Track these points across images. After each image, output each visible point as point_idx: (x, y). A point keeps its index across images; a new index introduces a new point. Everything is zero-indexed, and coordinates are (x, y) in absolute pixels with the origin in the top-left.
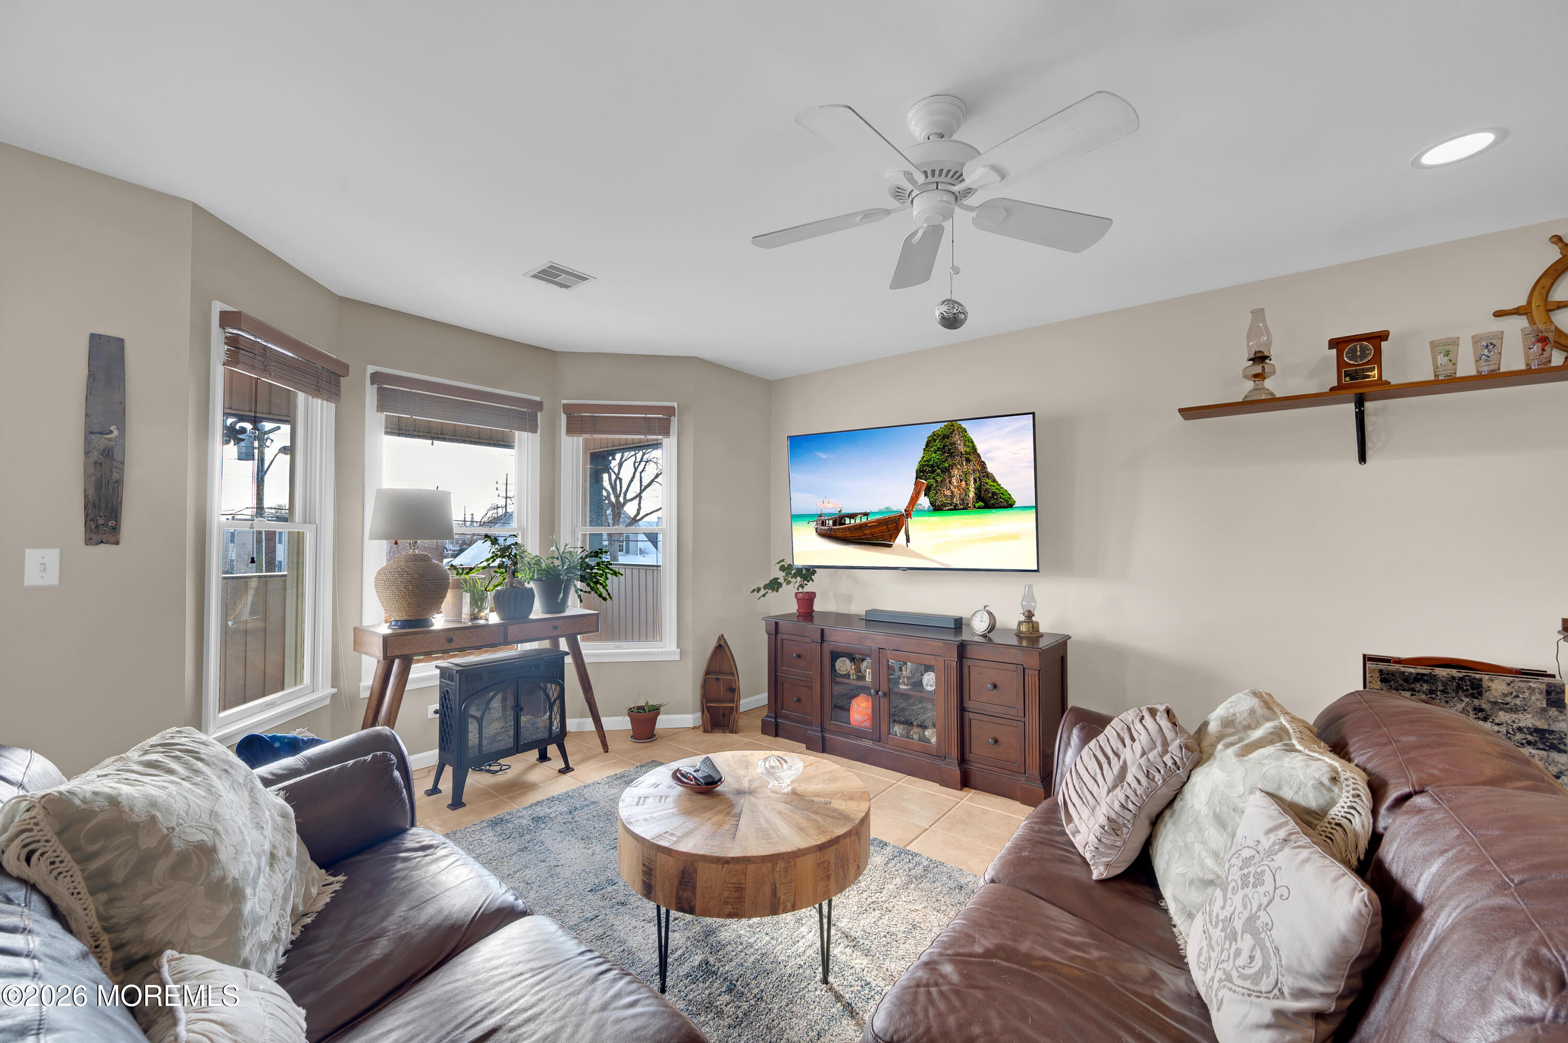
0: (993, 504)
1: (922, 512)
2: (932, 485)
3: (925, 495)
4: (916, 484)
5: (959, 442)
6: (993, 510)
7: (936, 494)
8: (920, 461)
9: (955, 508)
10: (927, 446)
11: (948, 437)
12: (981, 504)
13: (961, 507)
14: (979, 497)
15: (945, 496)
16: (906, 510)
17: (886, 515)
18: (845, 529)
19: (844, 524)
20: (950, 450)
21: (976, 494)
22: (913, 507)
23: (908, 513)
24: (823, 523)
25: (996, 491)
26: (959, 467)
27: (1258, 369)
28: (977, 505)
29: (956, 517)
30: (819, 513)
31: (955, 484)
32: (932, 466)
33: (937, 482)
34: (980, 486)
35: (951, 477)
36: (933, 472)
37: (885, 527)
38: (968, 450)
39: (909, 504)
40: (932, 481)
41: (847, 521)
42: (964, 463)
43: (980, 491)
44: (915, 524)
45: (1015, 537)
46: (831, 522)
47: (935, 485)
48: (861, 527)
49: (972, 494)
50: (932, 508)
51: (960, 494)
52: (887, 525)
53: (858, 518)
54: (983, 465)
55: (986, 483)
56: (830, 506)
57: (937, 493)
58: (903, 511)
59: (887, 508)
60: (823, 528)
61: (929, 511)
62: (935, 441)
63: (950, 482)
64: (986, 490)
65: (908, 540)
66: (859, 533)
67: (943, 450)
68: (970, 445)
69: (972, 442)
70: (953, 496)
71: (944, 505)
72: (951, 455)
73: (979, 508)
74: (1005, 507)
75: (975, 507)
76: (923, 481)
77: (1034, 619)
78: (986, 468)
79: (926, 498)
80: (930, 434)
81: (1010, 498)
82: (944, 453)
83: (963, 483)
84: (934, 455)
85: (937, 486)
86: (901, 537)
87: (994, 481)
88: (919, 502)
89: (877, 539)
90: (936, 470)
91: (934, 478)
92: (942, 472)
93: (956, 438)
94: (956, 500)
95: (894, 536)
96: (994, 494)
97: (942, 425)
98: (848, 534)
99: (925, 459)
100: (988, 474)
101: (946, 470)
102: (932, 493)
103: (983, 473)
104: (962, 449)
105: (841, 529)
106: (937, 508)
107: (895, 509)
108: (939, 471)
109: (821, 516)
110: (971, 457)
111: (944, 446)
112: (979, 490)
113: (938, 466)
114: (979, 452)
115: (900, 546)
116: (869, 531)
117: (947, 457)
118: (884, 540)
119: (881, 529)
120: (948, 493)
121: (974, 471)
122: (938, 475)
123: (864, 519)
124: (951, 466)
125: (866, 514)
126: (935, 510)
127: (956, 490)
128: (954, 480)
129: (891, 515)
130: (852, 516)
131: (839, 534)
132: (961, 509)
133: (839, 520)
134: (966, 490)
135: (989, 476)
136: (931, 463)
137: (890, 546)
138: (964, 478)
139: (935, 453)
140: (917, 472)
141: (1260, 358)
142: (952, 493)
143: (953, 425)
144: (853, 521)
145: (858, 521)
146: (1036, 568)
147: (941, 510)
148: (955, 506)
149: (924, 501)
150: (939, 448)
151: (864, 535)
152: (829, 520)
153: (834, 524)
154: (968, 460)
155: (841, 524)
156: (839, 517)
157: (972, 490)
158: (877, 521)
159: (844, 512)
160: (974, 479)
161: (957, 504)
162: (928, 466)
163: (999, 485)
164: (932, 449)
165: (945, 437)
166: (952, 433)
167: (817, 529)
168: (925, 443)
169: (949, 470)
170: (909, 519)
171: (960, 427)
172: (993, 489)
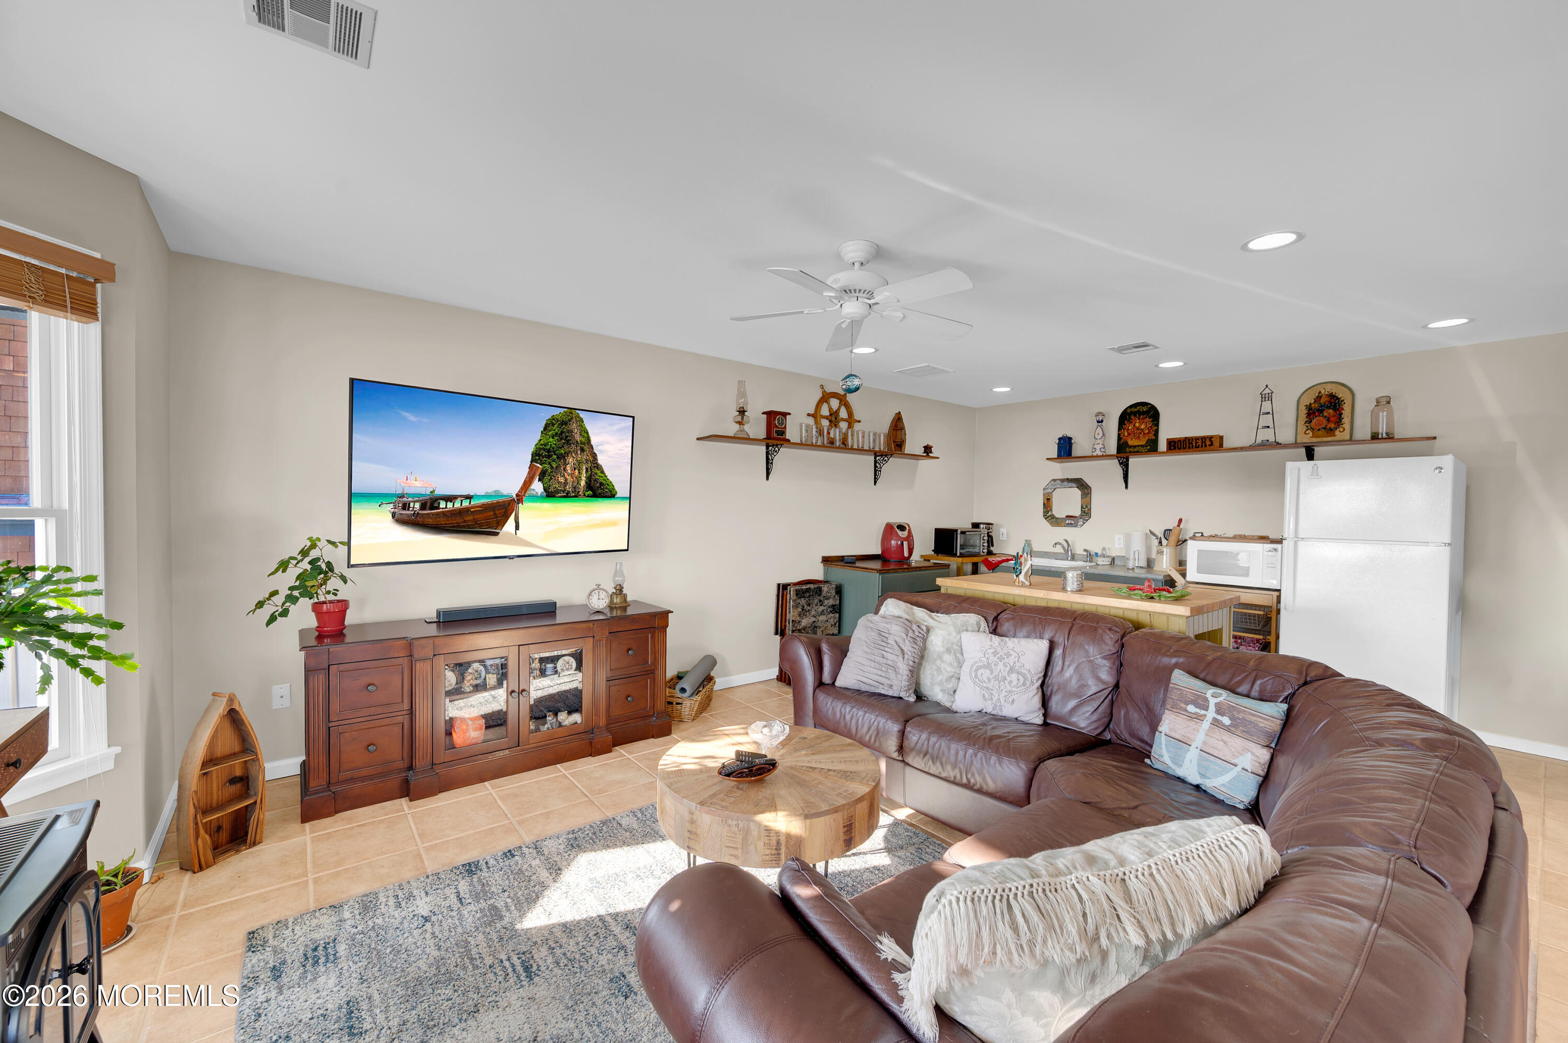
0: (600, 494)
1: (535, 498)
2: (547, 470)
3: (540, 480)
4: (531, 467)
5: (576, 430)
7: (550, 480)
8: (537, 444)
9: (567, 496)
10: (545, 428)
11: (566, 423)
12: (590, 492)
13: (571, 495)
14: (589, 486)
15: (559, 482)
16: (517, 495)
17: (495, 500)
18: (438, 514)
19: (438, 508)
20: (567, 437)
21: (586, 483)
22: (525, 492)
23: (520, 498)
24: (405, 506)
25: (603, 482)
26: (574, 455)
28: (587, 493)
29: (568, 504)
30: (399, 492)
31: (569, 471)
32: (549, 451)
33: (552, 467)
34: (591, 476)
35: (566, 464)
36: (549, 457)
37: (492, 513)
38: (583, 440)
39: (522, 488)
40: (547, 466)
41: (442, 504)
42: (579, 452)
43: (590, 481)
44: (526, 511)
46: (417, 506)
47: (549, 470)
48: (461, 512)
49: (583, 483)
50: (545, 494)
51: (573, 482)
52: (494, 511)
53: (458, 501)
54: (594, 456)
55: (596, 474)
56: (418, 484)
57: (552, 479)
58: (514, 496)
59: (495, 491)
60: (404, 512)
61: (542, 497)
62: (553, 425)
63: (565, 469)
64: (596, 480)
65: (517, 528)
66: (455, 520)
67: (560, 435)
68: (585, 435)
69: (587, 433)
70: (566, 483)
71: (557, 492)
72: (568, 442)
73: (588, 496)
74: (607, 497)
75: (584, 495)
76: (538, 465)
77: (624, 591)
78: (597, 459)
79: (540, 483)
80: (549, 417)
81: (614, 489)
82: (562, 439)
83: (577, 471)
84: (551, 440)
85: (552, 472)
86: (510, 525)
87: (603, 472)
88: (532, 487)
89: (481, 526)
90: (552, 456)
91: (549, 463)
92: (558, 458)
93: (574, 426)
94: (569, 488)
95: (501, 522)
96: (601, 484)
97: (562, 410)
98: (442, 521)
99: (542, 442)
100: (598, 465)
101: (562, 457)
102: (546, 478)
103: (594, 465)
104: (578, 438)
105: (433, 514)
106: (550, 494)
107: (505, 493)
108: (555, 457)
109: (402, 496)
110: (585, 448)
111: (562, 432)
112: (589, 479)
113: (554, 452)
114: (592, 443)
115: (508, 534)
116: (471, 518)
117: (564, 443)
118: (489, 528)
119: (484, 515)
120: (562, 480)
121: (587, 461)
122: (554, 461)
123: (466, 503)
124: (567, 454)
125: (469, 497)
126: (548, 496)
127: (569, 478)
128: (568, 468)
129: (500, 499)
130: (450, 499)
131: (430, 521)
132: (573, 497)
133: (431, 502)
134: (579, 479)
135: (598, 467)
136: (548, 447)
138: (577, 467)
139: (553, 438)
140: (532, 455)
142: (566, 480)
143: (571, 413)
144: (450, 505)
145: (457, 505)
147: (553, 496)
148: (567, 494)
149: (537, 487)
150: (556, 434)
151: (465, 521)
152: (414, 502)
153: (423, 507)
154: (582, 450)
155: (432, 508)
156: (430, 499)
157: (584, 478)
158: (483, 505)
159: (440, 492)
160: (587, 469)
161: (569, 492)
162: (544, 450)
163: (606, 477)
164: (550, 433)
165: (564, 423)
166: (570, 421)
167: (394, 515)
168: (543, 425)
169: (564, 457)
170: (520, 505)
171: (578, 416)
172: (601, 480)
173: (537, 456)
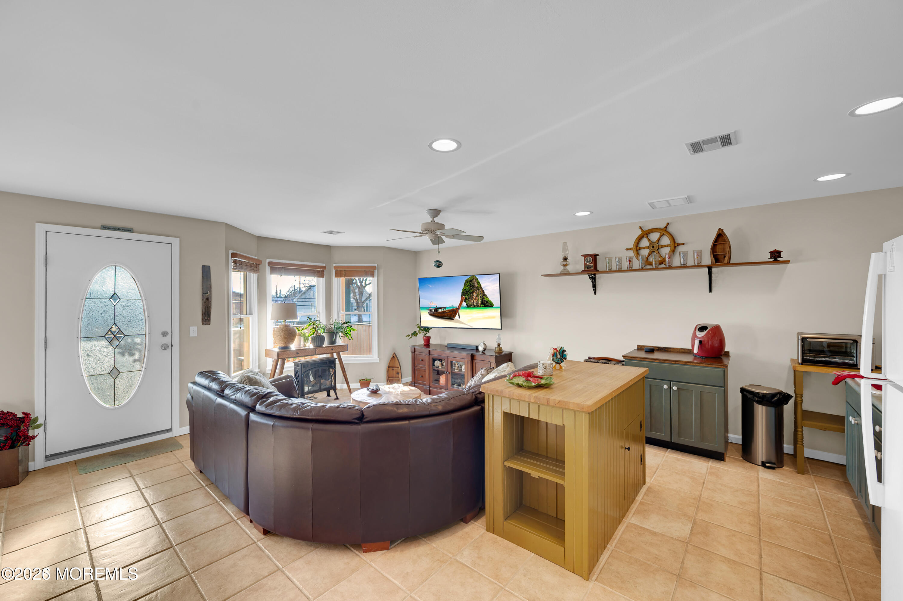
0: (487, 306)
1: (464, 307)
3: (465, 302)
4: (462, 297)
5: (475, 283)
6: (487, 308)
10: (465, 284)
12: (483, 305)
13: (476, 306)
14: (482, 303)
15: (471, 302)
16: (458, 307)
17: (452, 308)
18: (438, 313)
19: (438, 311)
20: (472, 285)
21: (481, 302)
22: (461, 306)
23: (459, 308)
24: (431, 311)
25: (488, 301)
26: (475, 292)
27: (565, 263)
28: (482, 306)
30: (429, 307)
31: (474, 298)
32: (467, 291)
33: (468, 297)
34: (483, 299)
35: (473, 295)
36: (467, 293)
37: (452, 313)
38: (478, 286)
39: (459, 305)
40: (467, 297)
41: (439, 310)
42: (477, 291)
43: (482, 301)
45: (493, 317)
46: (433, 310)
48: (444, 312)
49: (480, 302)
50: (467, 306)
51: (476, 302)
53: (443, 309)
54: (483, 291)
55: (485, 298)
56: (433, 304)
57: (468, 301)
59: (452, 306)
60: (431, 312)
61: (466, 307)
62: (467, 282)
64: (485, 300)
65: (459, 318)
66: (443, 315)
67: (470, 285)
68: (479, 284)
69: (480, 283)
70: (474, 302)
71: (471, 305)
72: (473, 288)
73: (482, 307)
74: (491, 307)
76: (464, 296)
77: (501, 346)
78: (484, 293)
80: (466, 280)
81: (492, 304)
82: (471, 287)
83: (477, 298)
84: (467, 287)
85: (468, 299)
86: (457, 317)
87: (487, 297)
88: (463, 304)
89: (449, 317)
90: (468, 293)
91: (467, 296)
92: (470, 293)
93: (475, 281)
95: (455, 316)
96: (487, 302)
97: (470, 276)
98: (439, 315)
99: (464, 288)
101: (471, 293)
102: (467, 301)
103: (484, 295)
104: (476, 285)
106: (469, 306)
107: (455, 306)
108: (469, 293)
109: (430, 308)
110: (480, 289)
111: (471, 284)
112: (482, 300)
113: (469, 291)
114: (482, 287)
115: (457, 319)
118: (451, 317)
119: (450, 313)
121: (480, 293)
122: (469, 295)
123: (445, 310)
124: (473, 292)
125: (445, 308)
126: (468, 307)
127: (475, 300)
128: (474, 296)
129: (455, 308)
130: (441, 308)
131: (437, 315)
133: (436, 309)
134: (478, 300)
135: (485, 295)
136: (466, 290)
137: (453, 319)
138: (477, 296)
139: (468, 287)
141: (565, 259)
142: (473, 301)
143: (473, 277)
144: (441, 310)
145: (443, 310)
146: (500, 328)
147: (470, 307)
149: (464, 304)
150: (469, 285)
151: (445, 315)
153: (435, 311)
154: (478, 290)
155: (437, 311)
156: (436, 308)
157: (480, 300)
158: (449, 310)
159: (438, 306)
160: (481, 296)
161: (475, 305)
162: (465, 291)
163: (489, 299)
164: (467, 285)
165: (471, 281)
166: (473, 280)
167: (429, 312)
168: (464, 283)
169: (472, 293)
170: (459, 310)
171: (476, 277)
172: (487, 300)
173: (463, 293)
